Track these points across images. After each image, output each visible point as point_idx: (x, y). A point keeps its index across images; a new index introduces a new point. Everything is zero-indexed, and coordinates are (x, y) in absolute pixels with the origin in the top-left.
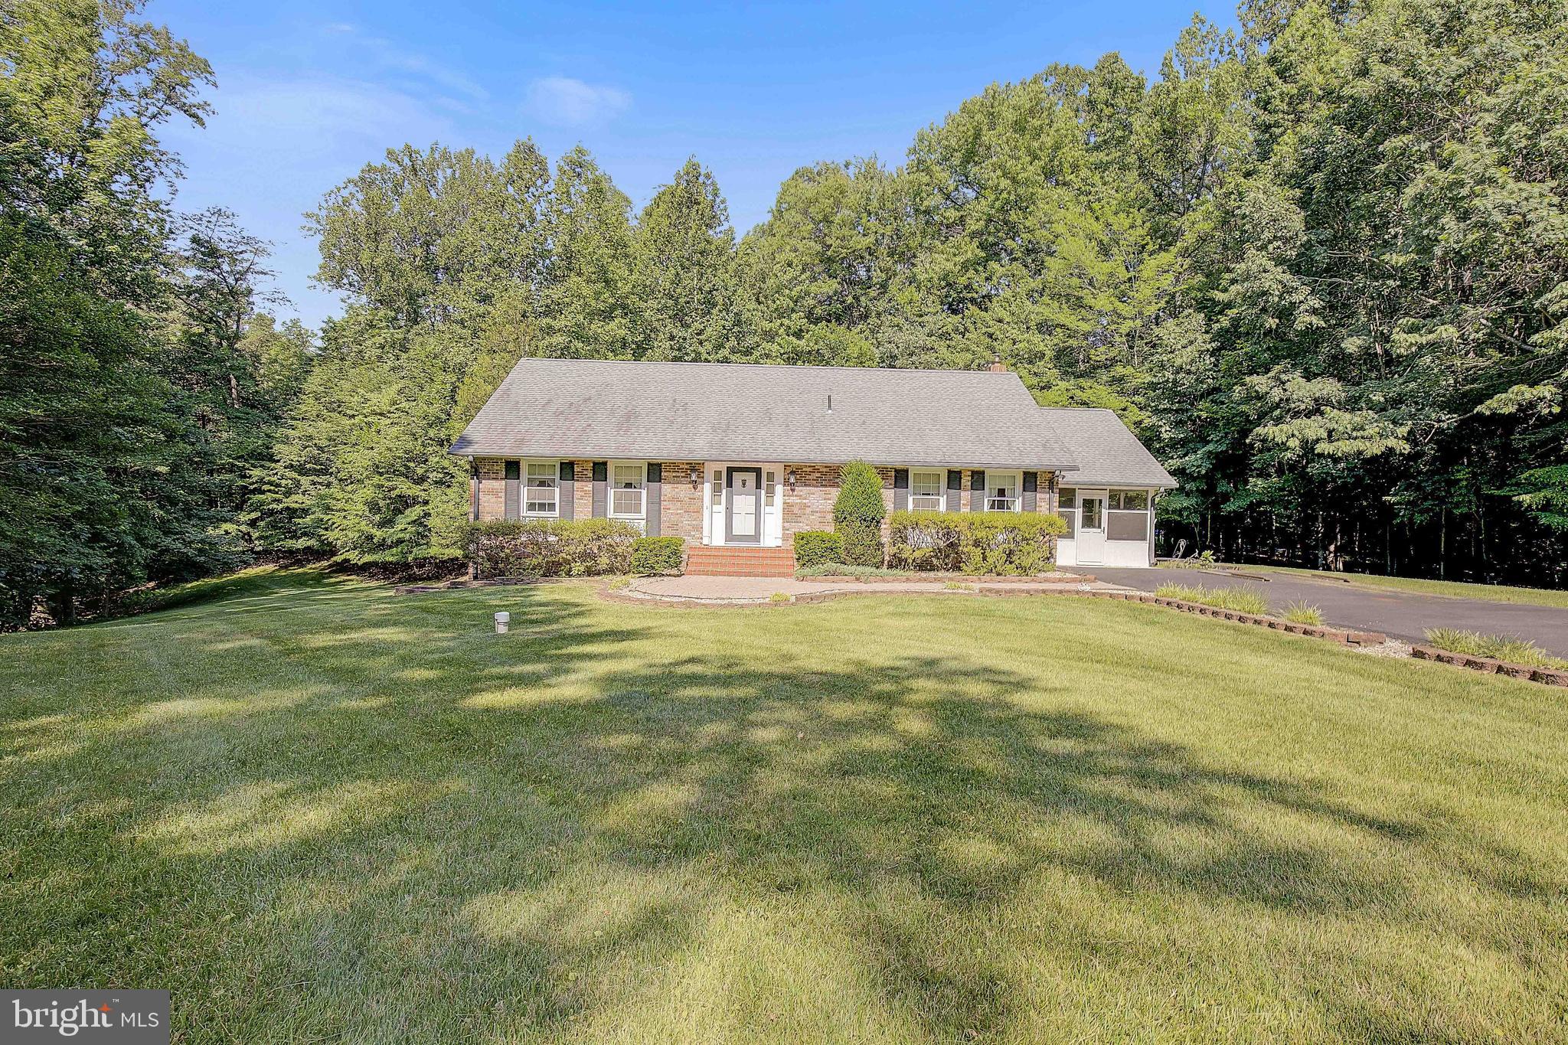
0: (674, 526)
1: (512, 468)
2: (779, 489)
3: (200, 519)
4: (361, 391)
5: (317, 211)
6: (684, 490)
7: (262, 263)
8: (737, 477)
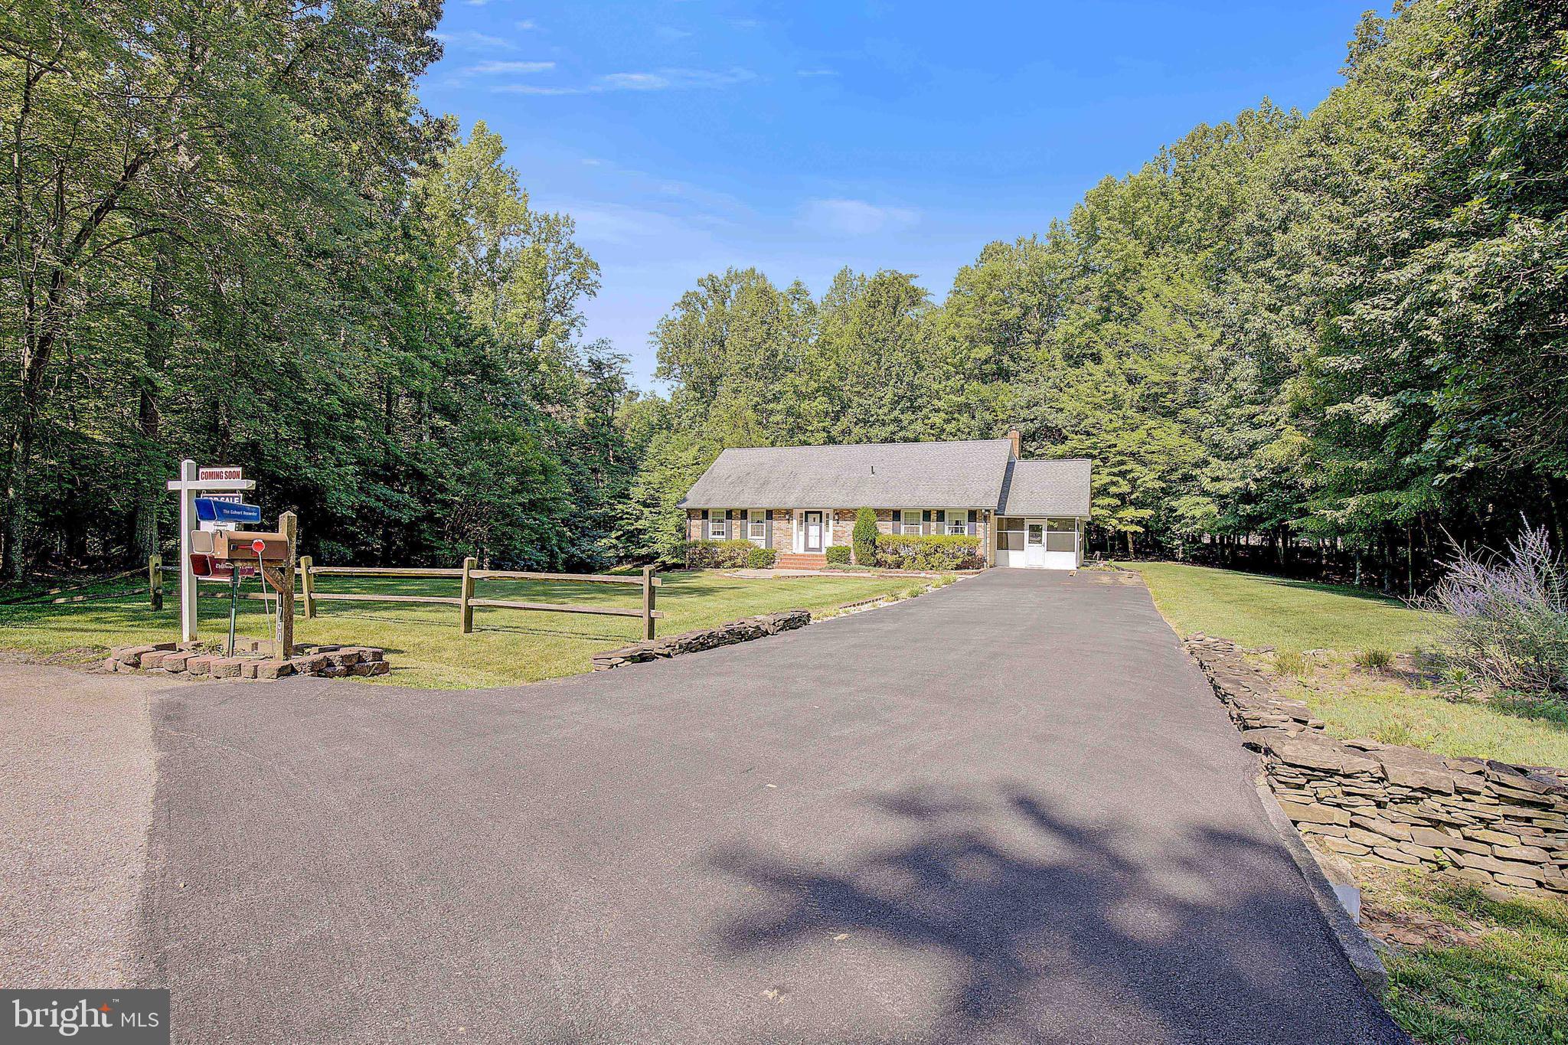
0: (779, 543)
1: (705, 514)
2: (831, 522)
3: (590, 537)
4: (676, 452)
5: (656, 330)
6: (783, 524)
7: (626, 367)
8: (811, 517)
